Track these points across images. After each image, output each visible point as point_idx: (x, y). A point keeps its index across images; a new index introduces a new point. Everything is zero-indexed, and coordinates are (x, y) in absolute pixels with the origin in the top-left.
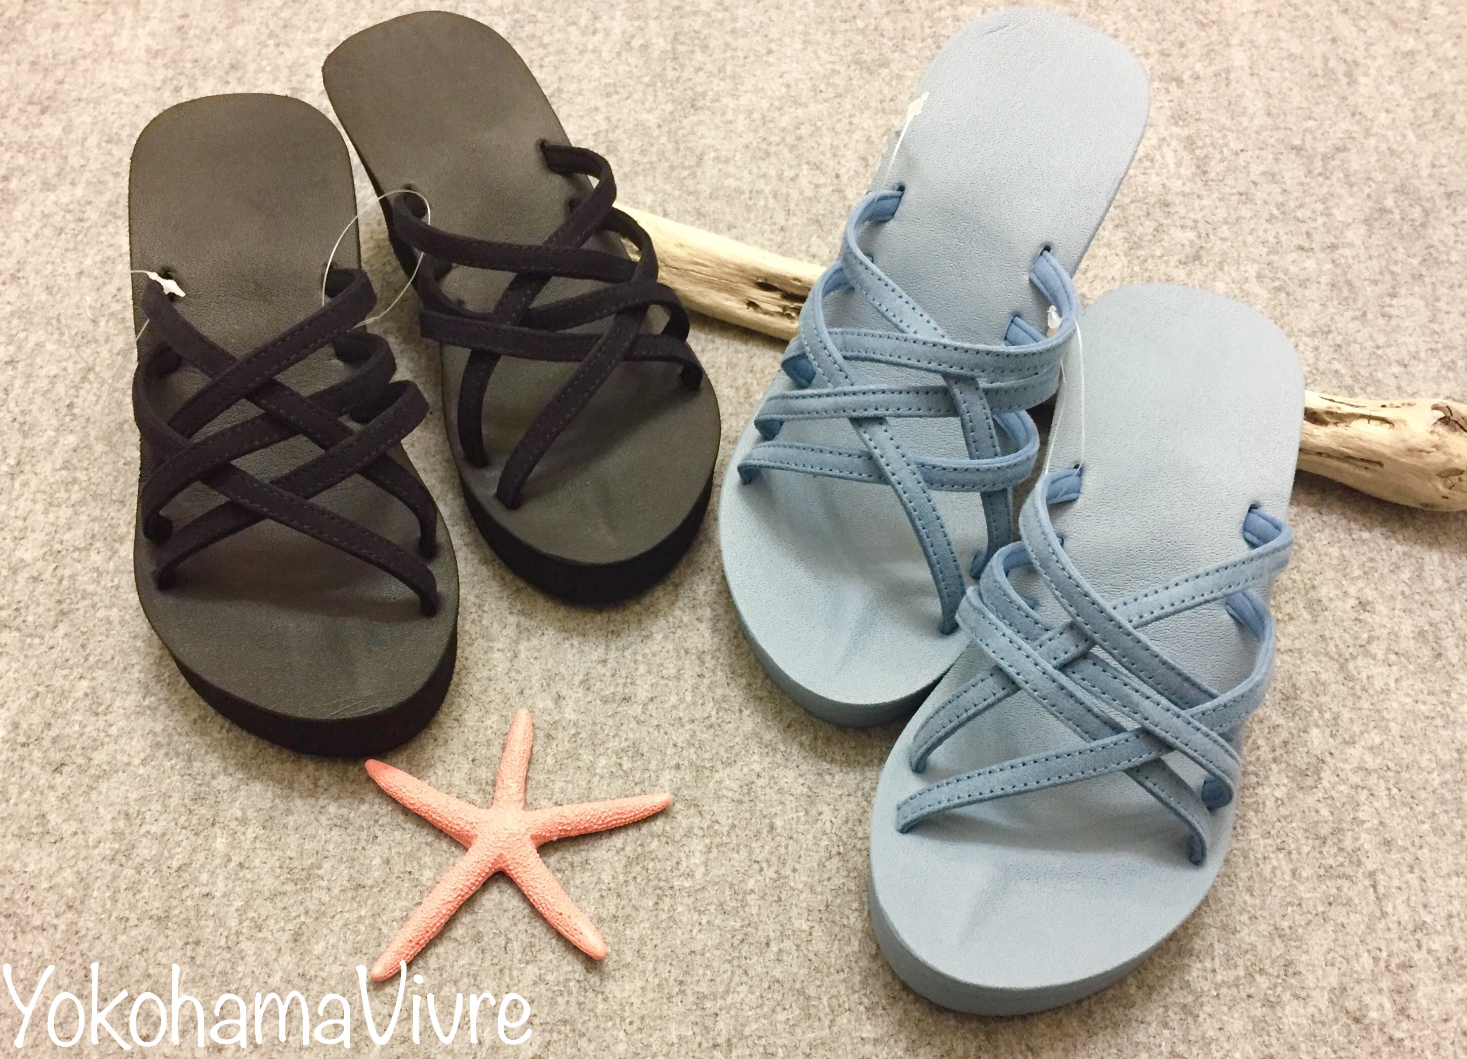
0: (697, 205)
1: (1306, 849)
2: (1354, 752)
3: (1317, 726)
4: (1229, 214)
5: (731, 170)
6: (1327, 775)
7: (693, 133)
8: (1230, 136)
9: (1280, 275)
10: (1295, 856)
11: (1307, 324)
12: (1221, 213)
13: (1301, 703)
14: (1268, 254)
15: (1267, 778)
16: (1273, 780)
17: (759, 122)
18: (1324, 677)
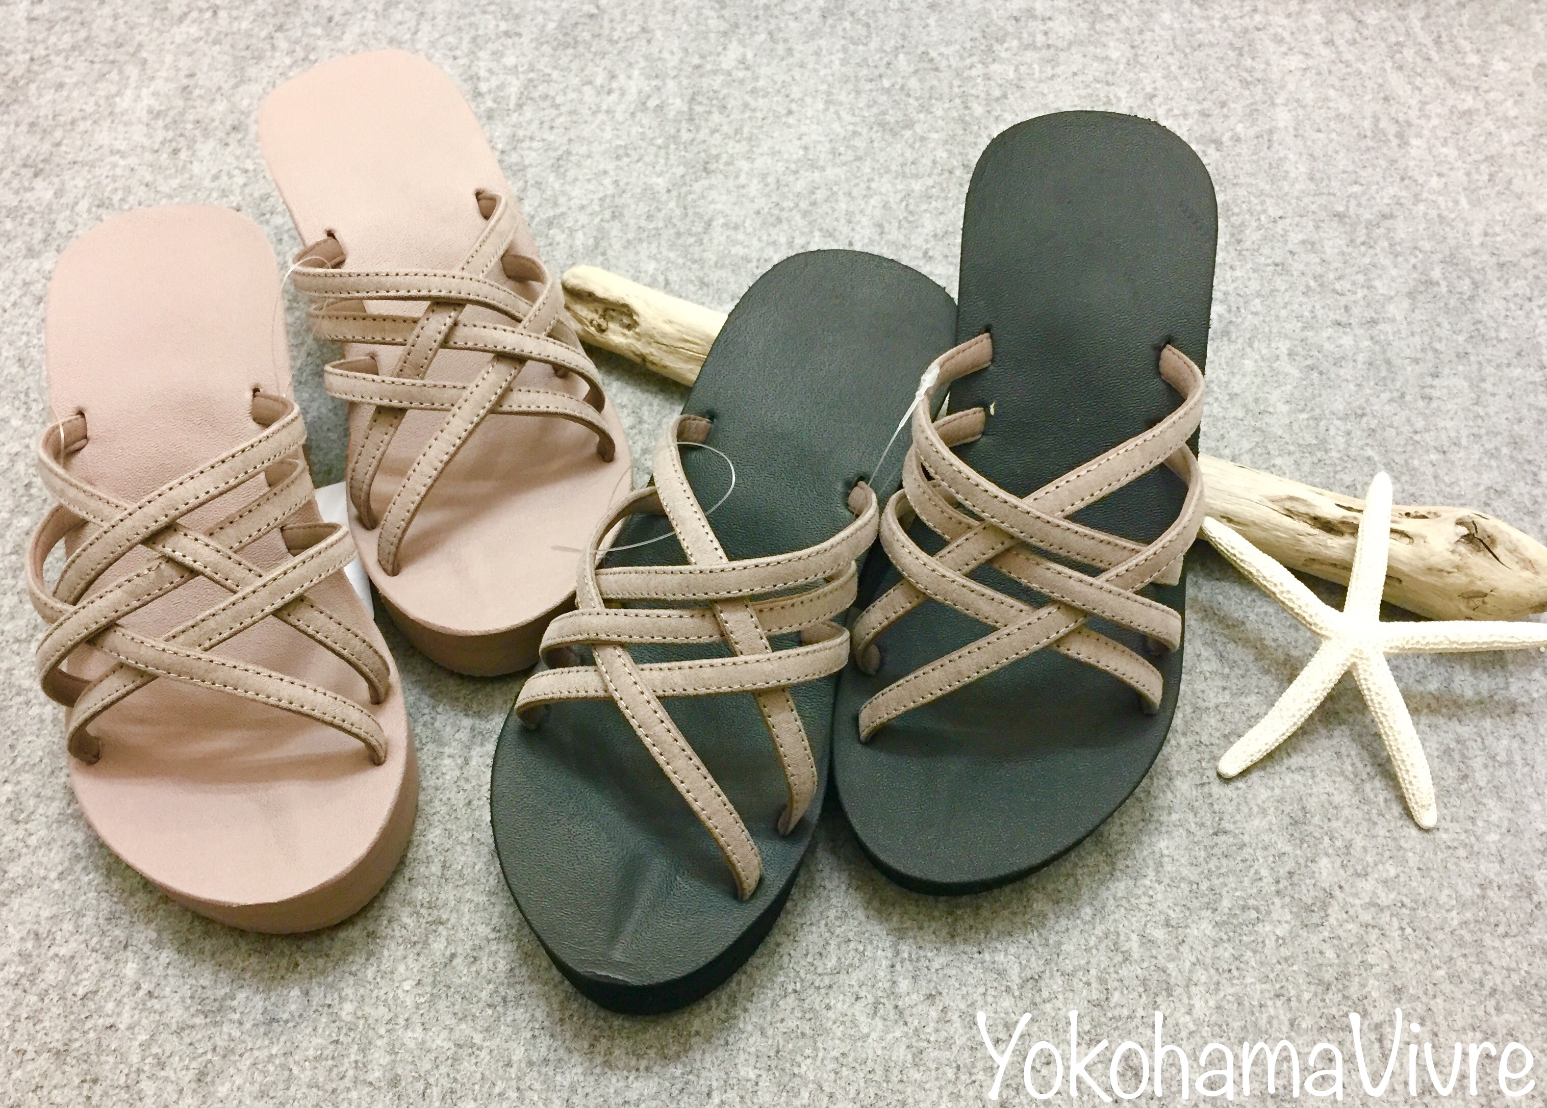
0: (701, 274)
1: (1307, 996)
2: (1367, 886)
3: (1327, 854)
4: (1262, 285)
5: (740, 236)
6: (1335, 913)
7: (703, 197)
8: (1269, 201)
9: (1315, 353)
10: (1294, 1004)
11: (1339, 406)
12: (1254, 285)
13: (1310, 828)
14: (1304, 329)
15: (1269, 913)
16: (1275, 916)
17: (773, 186)
18: (1337, 799)
